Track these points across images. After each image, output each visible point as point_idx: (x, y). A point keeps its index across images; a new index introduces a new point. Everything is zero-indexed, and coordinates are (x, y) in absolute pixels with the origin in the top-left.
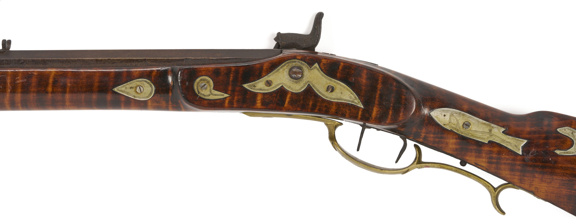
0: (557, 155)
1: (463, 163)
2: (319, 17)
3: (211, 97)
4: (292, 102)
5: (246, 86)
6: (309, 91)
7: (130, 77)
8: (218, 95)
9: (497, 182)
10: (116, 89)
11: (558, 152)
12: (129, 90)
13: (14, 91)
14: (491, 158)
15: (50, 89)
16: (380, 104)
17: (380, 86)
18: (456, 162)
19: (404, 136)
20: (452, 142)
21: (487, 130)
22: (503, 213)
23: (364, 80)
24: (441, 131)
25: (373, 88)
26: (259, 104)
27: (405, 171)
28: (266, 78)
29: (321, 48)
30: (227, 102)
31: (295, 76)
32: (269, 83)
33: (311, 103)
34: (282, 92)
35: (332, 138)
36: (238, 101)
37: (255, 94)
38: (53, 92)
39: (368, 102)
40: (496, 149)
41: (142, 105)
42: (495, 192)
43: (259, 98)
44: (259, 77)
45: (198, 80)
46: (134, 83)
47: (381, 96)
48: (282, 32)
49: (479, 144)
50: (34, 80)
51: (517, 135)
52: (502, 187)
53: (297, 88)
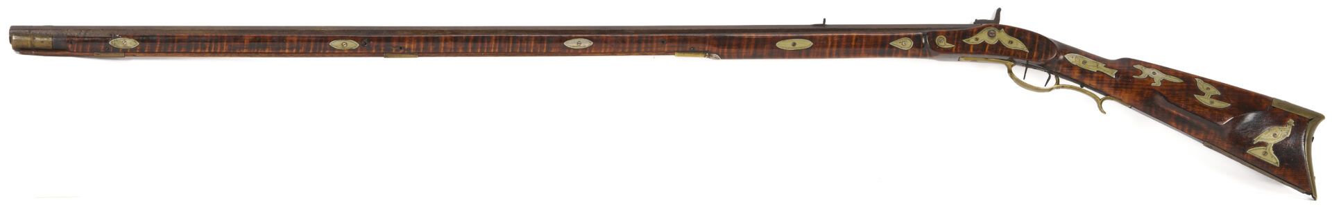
0: (1134, 78)
1: (1082, 87)
2: (999, 11)
3: (945, 47)
4: (989, 49)
5: (964, 41)
6: (999, 43)
7: (899, 37)
8: (949, 46)
9: (1101, 96)
10: (891, 44)
11: (1134, 76)
12: (899, 44)
13: (832, 46)
14: (1098, 80)
15: (853, 43)
16: (1038, 50)
17: (1037, 41)
18: (1078, 86)
19: (1050, 72)
20: (1076, 74)
21: (1095, 64)
22: (1105, 113)
23: (1028, 38)
24: (1071, 66)
25: (1034, 42)
26: (971, 50)
27: (1050, 89)
28: (975, 37)
29: (1002, 22)
30: (954, 49)
31: (991, 35)
32: (977, 39)
33: (1000, 50)
34: (984, 44)
35: (1010, 72)
36: (960, 49)
37: (969, 45)
38: (855, 46)
39: (1031, 49)
40: (1101, 75)
41: (904, 54)
42: (1100, 102)
43: (972, 47)
44: (972, 36)
45: (938, 37)
46: (901, 40)
47: (1038, 46)
48: (978, 19)
49: (1092, 73)
50: (844, 39)
51: (1111, 68)
52: (1103, 100)
53: (993, 42)
